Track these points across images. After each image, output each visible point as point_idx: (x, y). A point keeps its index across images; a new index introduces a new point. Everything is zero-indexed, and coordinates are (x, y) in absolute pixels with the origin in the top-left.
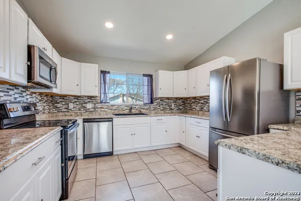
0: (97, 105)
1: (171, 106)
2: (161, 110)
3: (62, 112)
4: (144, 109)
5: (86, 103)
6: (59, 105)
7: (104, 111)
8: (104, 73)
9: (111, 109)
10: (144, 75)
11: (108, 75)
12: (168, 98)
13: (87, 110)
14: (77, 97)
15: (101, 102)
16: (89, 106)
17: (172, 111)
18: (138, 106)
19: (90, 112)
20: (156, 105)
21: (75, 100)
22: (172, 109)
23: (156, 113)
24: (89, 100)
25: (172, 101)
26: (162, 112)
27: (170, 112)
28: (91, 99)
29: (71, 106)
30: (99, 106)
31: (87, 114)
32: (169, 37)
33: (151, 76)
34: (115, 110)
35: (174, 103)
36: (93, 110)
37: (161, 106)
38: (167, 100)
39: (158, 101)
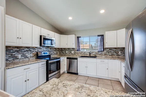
0: (75, 52)
1: (118, 53)
2: (110, 55)
3: (64, 54)
4: (98, 54)
5: (72, 51)
6: (63, 52)
7: (78, 54)
8: (78, 38)
9: (81, 54)
10: (98, 36)
11: (80, 38)
12: (116, 48)
13: (72, 54)
14: (69, 49)
15: (77, 51)
16: (73, 52)
17: (119, 56)
18: (95, 53)
19: (73, 54)
20: (106, 52)
21: (68, 50)
22: (118, 55)
23: (106, 57)
24: (72, 50)
25: (118, 50)
26: (111, 57)
27: (117, 57)
28: (73, 49)
29: (67, 52)
30: (76, 52)
31: (72, 55)
32: (102, 11)
33: (102, 36)
34: (83, 54)
35: (121, 51)
36: (74, 54)
37: (110, 53)
38: (115, 50)
39: (107, 50)
